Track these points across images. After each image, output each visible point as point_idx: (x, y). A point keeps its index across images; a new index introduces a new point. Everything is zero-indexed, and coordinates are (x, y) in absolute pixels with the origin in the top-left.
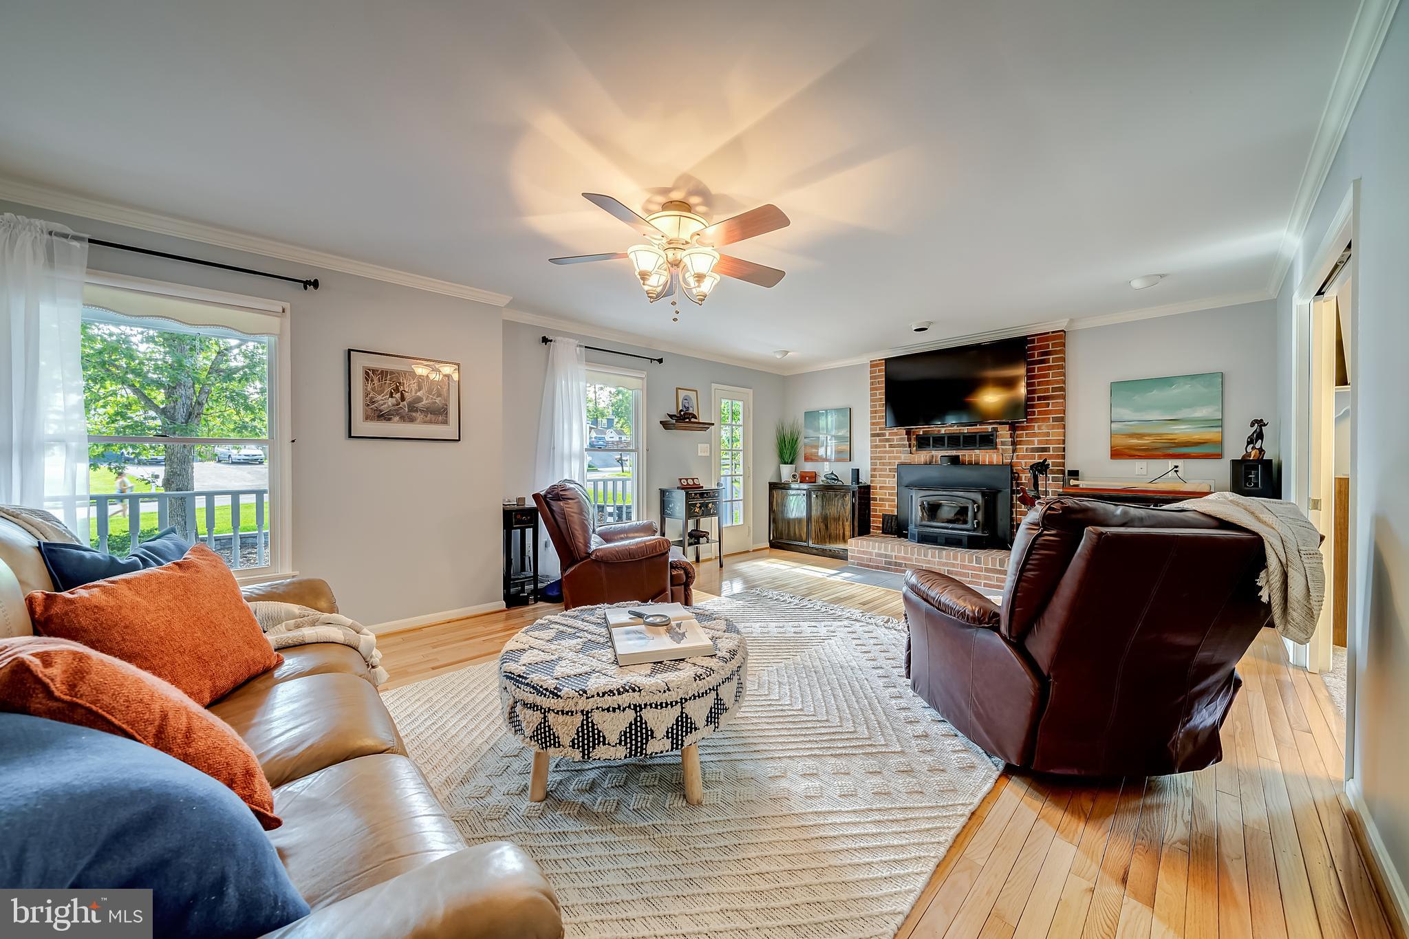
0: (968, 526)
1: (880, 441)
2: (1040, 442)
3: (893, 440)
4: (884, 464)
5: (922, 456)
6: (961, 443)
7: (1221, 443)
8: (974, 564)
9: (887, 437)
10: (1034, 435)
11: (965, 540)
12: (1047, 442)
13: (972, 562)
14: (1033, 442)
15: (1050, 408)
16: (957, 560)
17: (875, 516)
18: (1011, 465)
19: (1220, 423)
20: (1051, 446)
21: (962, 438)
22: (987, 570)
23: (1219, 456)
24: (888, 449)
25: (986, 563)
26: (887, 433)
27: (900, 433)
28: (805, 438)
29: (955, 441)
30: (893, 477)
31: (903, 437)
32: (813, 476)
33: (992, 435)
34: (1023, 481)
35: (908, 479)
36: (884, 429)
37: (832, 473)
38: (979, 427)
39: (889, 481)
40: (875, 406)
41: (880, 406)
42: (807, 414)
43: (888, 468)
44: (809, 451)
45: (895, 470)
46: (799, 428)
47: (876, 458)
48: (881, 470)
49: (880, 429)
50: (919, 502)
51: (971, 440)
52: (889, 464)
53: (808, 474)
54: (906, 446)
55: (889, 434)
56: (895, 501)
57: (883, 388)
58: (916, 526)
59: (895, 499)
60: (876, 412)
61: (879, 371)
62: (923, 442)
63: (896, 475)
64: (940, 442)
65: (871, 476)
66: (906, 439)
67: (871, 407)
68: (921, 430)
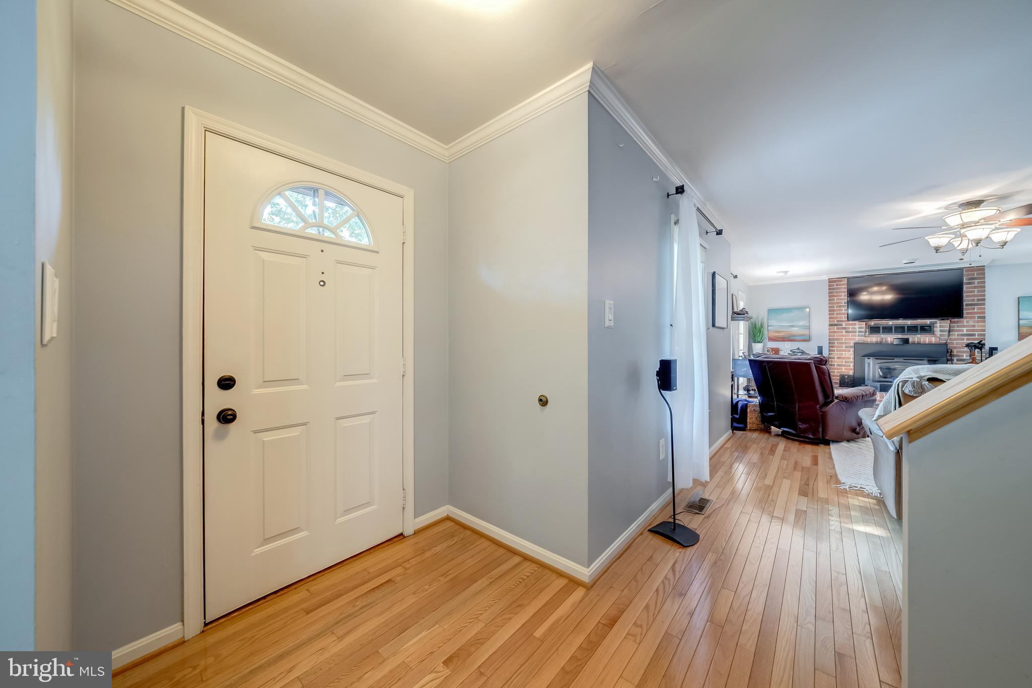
1: (837, 329)
2: (967, 331)
3: (849, 328)
4: (841, 343)
5: (874, 338)
6: (906, 330)
9: (844, 326)
10: (964, 326)
12: (974, 331)
14: (962, 331)
15: (975, 311)
17: (834, 376)
18: (946, 344)
20: (977, 333)
21: (906, 327)
24: (844, 334)
26: (844, 324)
27: (855, 324)
28: (768, 326)
29: (901, 329)
30: (850, 351)
31: (857, 326)
32: (776, 351)
33: (930, 326)
34: (955, 353)
35: (863, 352)
36: (842, 321)
37: (798, 349)
38: (919, 321)
39: (845, 354)
40: (833, 307)
41: (837, 307)
42: (770, 311)
43: (844, 345)
44: (772, 334)
45: (851, 347)
46: (762, 320)
47: (834, 339)
48: (838, 347)
49: (838, 321)
50: (877, 366)
51: (913, 329)
52: (846, 343)
53: (773, 349)
54: (860, 332)
55: (846, 325)
56: (851, 366)
57: (841, 296)
58: (873, 381)
59: (852, 365)
60: (833, 311)
61: (837, 285)
62: (874, 330)
63: (852, 350)
64: (888, 330)
65: (829, 351)
66: (859, 328)
67: (829, 307)
68: (873, 323)
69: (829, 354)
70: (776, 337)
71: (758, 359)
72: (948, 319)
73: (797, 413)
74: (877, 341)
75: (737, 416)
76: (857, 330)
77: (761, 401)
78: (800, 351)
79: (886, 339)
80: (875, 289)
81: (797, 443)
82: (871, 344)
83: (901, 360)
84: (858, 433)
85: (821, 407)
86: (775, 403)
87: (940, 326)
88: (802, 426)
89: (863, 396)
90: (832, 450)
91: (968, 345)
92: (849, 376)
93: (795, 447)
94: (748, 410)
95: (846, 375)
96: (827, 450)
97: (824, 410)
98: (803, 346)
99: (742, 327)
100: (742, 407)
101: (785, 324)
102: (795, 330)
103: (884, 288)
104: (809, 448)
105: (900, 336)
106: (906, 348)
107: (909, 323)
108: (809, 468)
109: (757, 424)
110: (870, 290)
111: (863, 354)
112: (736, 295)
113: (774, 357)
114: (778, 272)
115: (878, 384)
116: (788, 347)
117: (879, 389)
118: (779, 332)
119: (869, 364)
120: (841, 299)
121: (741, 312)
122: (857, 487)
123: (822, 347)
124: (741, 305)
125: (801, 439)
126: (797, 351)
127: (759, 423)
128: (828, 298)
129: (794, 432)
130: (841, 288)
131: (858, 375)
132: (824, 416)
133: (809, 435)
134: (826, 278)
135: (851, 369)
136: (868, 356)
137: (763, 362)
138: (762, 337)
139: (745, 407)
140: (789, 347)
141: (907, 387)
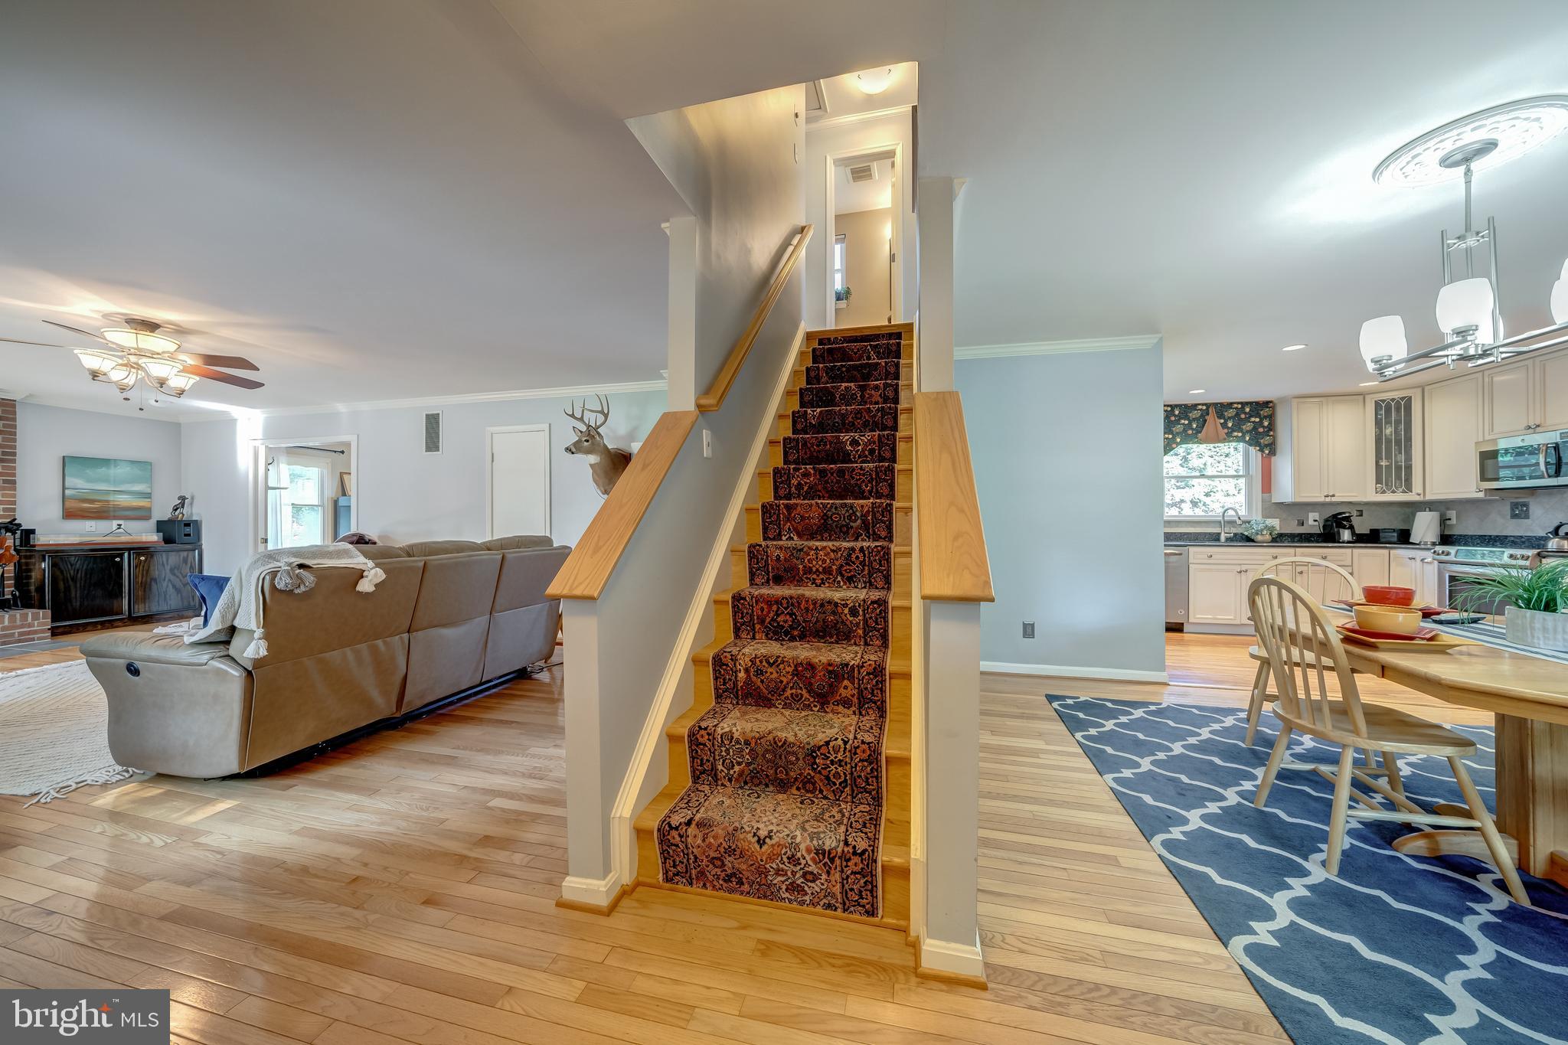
7: (149, 509)
19: (147, 495)
20: (5, 506)
23: (147, 518)
141: (281, 579)
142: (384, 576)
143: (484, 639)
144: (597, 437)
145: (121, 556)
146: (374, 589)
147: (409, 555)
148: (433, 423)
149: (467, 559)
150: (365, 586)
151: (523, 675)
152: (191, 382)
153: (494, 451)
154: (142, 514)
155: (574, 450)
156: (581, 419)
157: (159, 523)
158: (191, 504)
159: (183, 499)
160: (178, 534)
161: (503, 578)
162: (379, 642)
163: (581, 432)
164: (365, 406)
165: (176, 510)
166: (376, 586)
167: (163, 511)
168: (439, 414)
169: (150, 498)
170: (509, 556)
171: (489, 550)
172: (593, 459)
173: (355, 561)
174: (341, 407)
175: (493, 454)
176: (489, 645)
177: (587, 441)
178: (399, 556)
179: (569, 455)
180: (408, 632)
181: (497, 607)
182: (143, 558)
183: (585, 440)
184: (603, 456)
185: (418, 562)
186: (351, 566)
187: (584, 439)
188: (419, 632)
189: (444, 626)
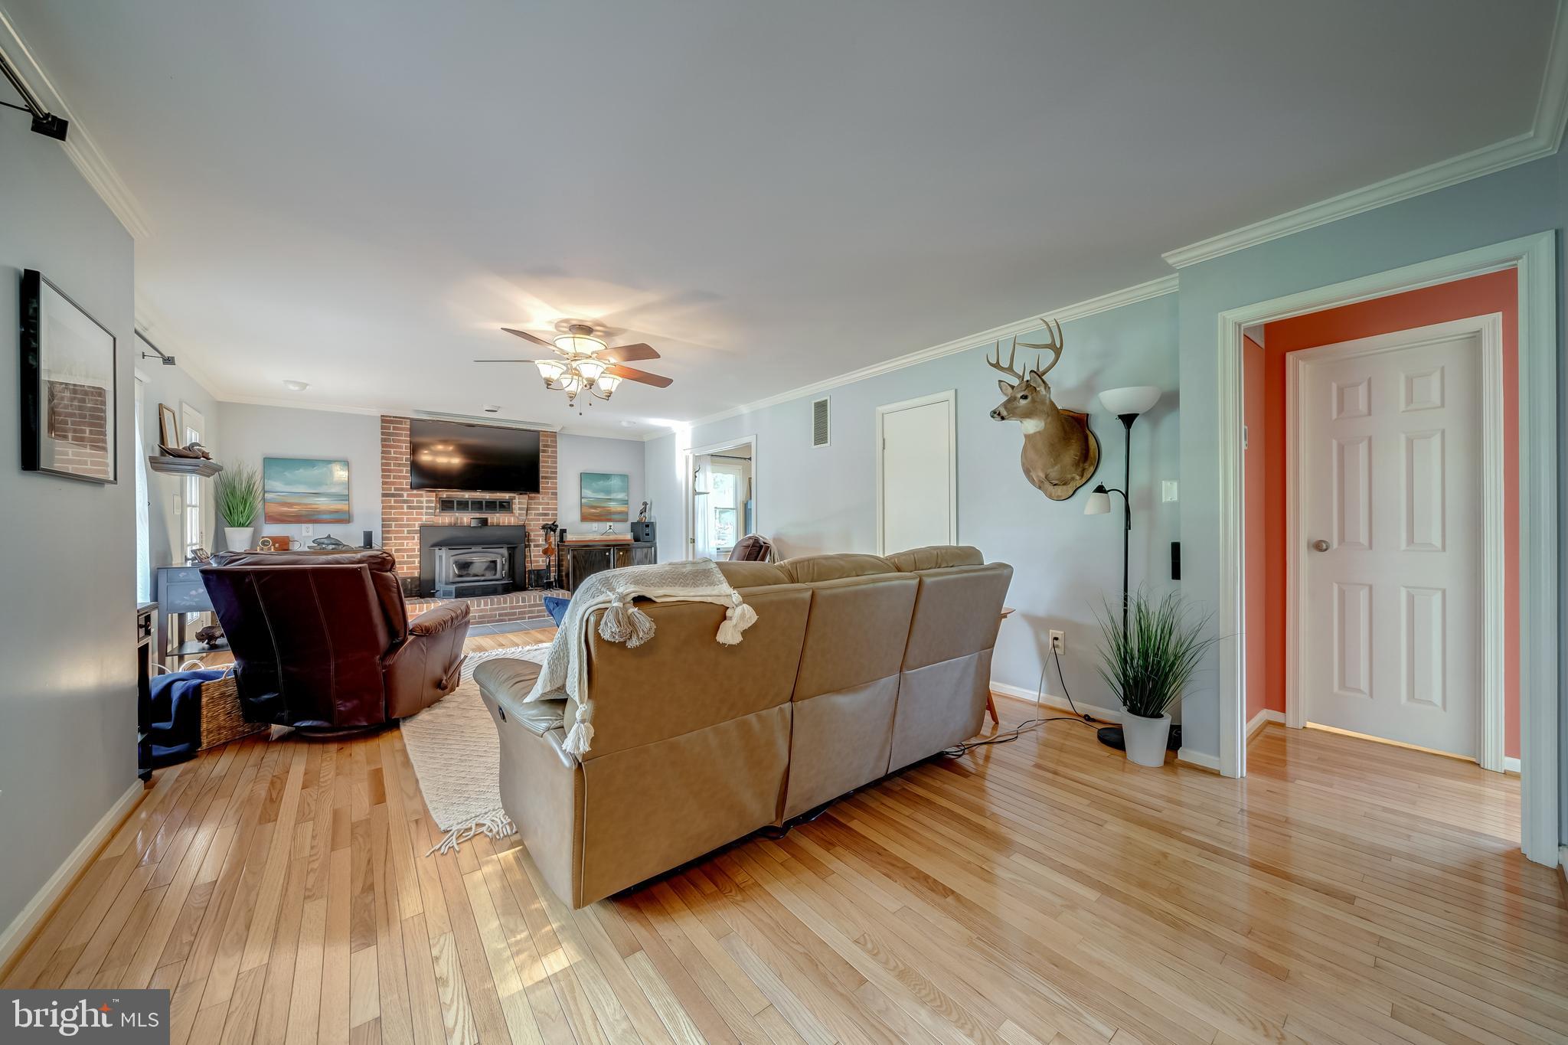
0: (498, 576)
1: (395, 502)
2: (543, 509)
3: (413, 502)
4: (401, 526)
5: (446, 518)
6: (484, 507)
7: (627, 513)
8: (521, 604)
9: (405, 498)
10: (540, 504)
11: (500, 589)
12: (548, 509)
13: (519, 602)
14: (538, 509)
15: (549, 485)
16: (506, 603)
18: (524, 526)
19: (626, 502)
20: (550, 512)
21: (484, 503)
22: (530, 606)
23: (625, 520)
24: (405, 510)
25: (529, 601)
26: (405, 494)
27: (421, 496)
28: (265, 492)
29: (478, 505)
30: (414, 539)
31: (424, 499)
32: (283, 544)
33: (509, 502)
34: (532, 538)
35: (435, 540)
36: (402, 489)
37: (329, 537)
38: (498, 494)
39: (407, 543)
40: (389, 464)
41: (395, 465)
42: (269, 462)
43: (406, 529)
44: (273, 509)
45: (415, 532)
46: (250, 478)
47: (390, 520)
48: (397, 532)
49: (396, 489)
50: (452, 560)
51: (492, 506)
52: (408, 526)
53: (275, 540)
54: (428, 508)
55: (408, 496)
56: (417, 562)
57: (401, 447)
58: (446, 584)
59: (417, 560)
60: (389, 471)
61: (394, 428)
62: (446, 505)
63: (417, 536)
64: (463, 505)
65: (383, 539)
66: (428, 502)
67: (382, 464)
68: (445, 494)
69: (383, 545)
70: (282, 514)
71: (229, 567)
72: (526, 494)
73: (333, 680)
74: (451, 523)
75: (167, 725)
76: (425, 504)
77: (239, 671)
78: (333, 541)
79: (462, 519)
80: (440, 447)
81: (333, 748)
82: (443, 527)
83: (479, 549)
84: (445, 688)
85: (383, 659)
86: (279, 668)
87: (519, 501)
88: (343, 707)
89: (452, 619)
90: (406, 741)
91: (544, 527)
92: (412, 579)
93: (328, 760)
94: (204, 700)
95: (409, 578)
96: (398, 745)
97: (389, 662)
98: (336, 531)
99: (195, 489)
100: (184, 696)
101: (302, 489)
102: (323, 503)
103: (451, 448)
104: (360, 750)
105: (478, 515)
106: (486, 531)
107: (488, 497)
108: (368, 821)
109: (232, 728)
110: (433, 448)
111: (432, 543)
112: (175, 409)
113: (275, 560)
114: (286, 382)
115: (453, 588)
116: (307, 534)
117: (454, 594)
118: (290, 505)
119: (441, 557)
120: (401, 453)
121: (187, 452)
122: (471, 829)
123: (371, 532)
124: (191, 436)
125: (341, 733)
126: (326, 541)
127: (235, 724)
128: (380, 449)
129: (325, 724)
130: (401, 435)
131: (425, 576)
132: (389, 674)
133: (359, 721)
134: (377, 413)
135: (415, 568)
136: (440, 545)
137: (247, 573)
138: (251, 513)
139: (192, 698)
140: (310, 534)
141: (606, 623)
142: (755, 618)
143: (891, 710)
144: (1042, 389)
145: (609, 550)
146: (741, 639)
147: (793, 580)
148: (821, 408)
149: (871, 585)
150: (729, 634)
151: (941, 761)
152: (617, 383)
153: (885, 437)
154: (623, 517)
155: (1004, 413)
156: (1010, 369)
157: (633, 524)
158: (650, 509)
159: (645, 504)
160: (642, 536)
161: (919, 615)
162: (752, 718)
163: (1013, 387)
164: (763, 403)
165: (641, 513)
166: (744, 633)
167: (634, 517)
168: (826, 401)
169: (627, 504)
170: (928, 580)
171: (899, 570)
172: (1032, 426)
173: (715, 590)
174: (744, 409)
175: (884, 440)
176: (898, 719)
177: (1025, 397)
178: (777, 582)
179: (997, 423)
180: (791, 700)
181: (910, 661)
182: (621, 553)
183: (1021, 397)
184: (1050, 419)
185: (802, 590)
186: (709, 600)
187: (1019, 396)
188: (806, 702)
189: (838, 691)
